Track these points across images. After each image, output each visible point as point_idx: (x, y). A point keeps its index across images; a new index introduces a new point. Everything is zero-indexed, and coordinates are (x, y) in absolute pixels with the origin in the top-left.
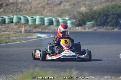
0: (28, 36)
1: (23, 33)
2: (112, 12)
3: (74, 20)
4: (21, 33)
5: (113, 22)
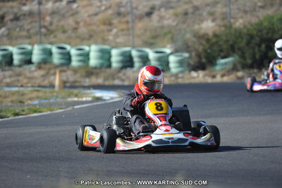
1: (57, 88)
2: (281, 33)
3: (186, 55)
4: (51, 90)
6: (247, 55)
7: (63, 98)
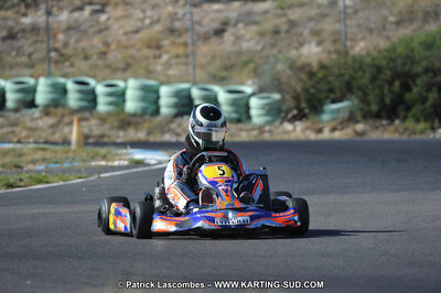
0: (93, 158)
1: (73, 146)
2: (424, 63)
3: (277, 96)
4: (65, 148)
5: (429, 104)
6: (371, 98)
7: (84, 161)
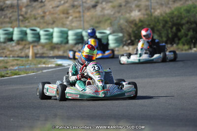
1: (30, 58)
3: (121, 35)
4: (27, 59)
5: (189, 37)
6: (163, 35)
7: (35, 65)
